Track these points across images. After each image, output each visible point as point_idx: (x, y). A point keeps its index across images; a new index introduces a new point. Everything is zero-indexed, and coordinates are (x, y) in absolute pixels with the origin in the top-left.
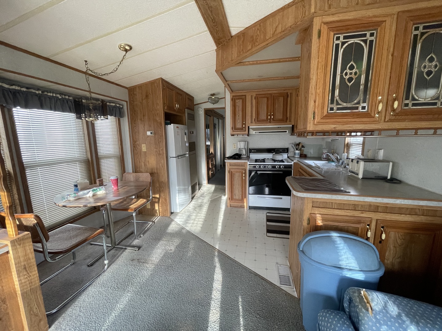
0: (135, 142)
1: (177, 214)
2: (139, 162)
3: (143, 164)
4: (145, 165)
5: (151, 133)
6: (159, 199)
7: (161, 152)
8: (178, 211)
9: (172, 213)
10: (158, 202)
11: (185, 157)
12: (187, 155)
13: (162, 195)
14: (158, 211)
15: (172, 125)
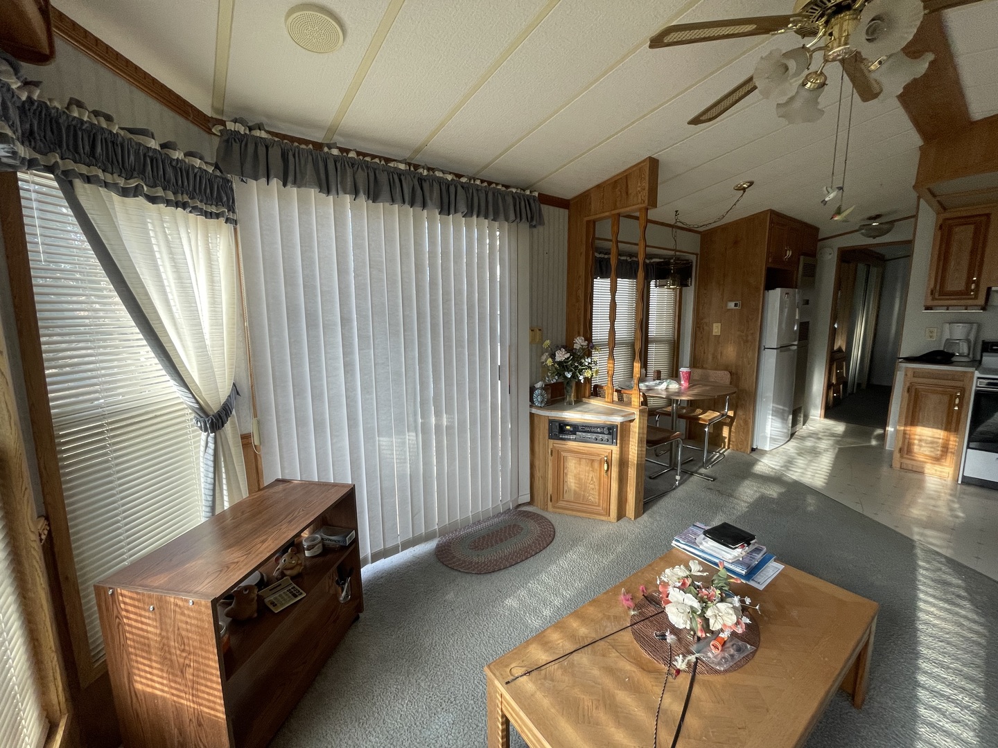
0: (702, 319)
1: (763, 453)
2: (702, 352)
3: (710, 357)
4: (713, 358)
5: (736, 305)
6: (732, 419)
7: (750, 338)
8: (767, 448)
9: (753, 450)
10: (730, 425)
11: (790, 350)
12: (795, 347)
13: (740, 413)
14: (726, 440)
15: (778, 290)
